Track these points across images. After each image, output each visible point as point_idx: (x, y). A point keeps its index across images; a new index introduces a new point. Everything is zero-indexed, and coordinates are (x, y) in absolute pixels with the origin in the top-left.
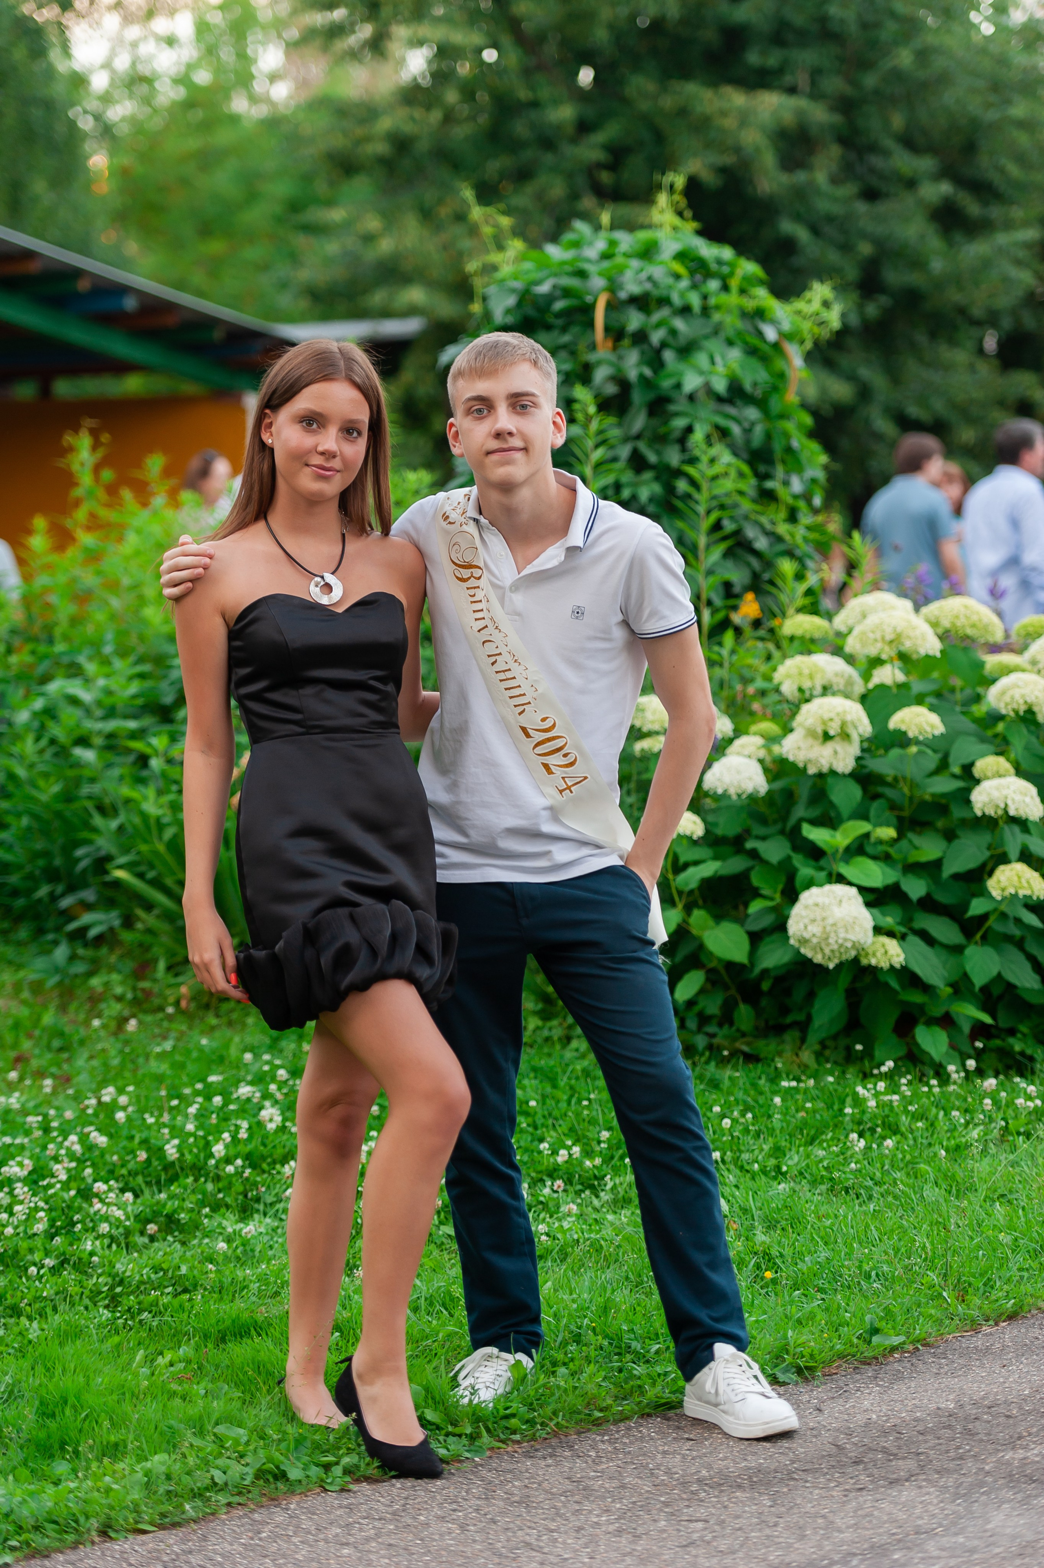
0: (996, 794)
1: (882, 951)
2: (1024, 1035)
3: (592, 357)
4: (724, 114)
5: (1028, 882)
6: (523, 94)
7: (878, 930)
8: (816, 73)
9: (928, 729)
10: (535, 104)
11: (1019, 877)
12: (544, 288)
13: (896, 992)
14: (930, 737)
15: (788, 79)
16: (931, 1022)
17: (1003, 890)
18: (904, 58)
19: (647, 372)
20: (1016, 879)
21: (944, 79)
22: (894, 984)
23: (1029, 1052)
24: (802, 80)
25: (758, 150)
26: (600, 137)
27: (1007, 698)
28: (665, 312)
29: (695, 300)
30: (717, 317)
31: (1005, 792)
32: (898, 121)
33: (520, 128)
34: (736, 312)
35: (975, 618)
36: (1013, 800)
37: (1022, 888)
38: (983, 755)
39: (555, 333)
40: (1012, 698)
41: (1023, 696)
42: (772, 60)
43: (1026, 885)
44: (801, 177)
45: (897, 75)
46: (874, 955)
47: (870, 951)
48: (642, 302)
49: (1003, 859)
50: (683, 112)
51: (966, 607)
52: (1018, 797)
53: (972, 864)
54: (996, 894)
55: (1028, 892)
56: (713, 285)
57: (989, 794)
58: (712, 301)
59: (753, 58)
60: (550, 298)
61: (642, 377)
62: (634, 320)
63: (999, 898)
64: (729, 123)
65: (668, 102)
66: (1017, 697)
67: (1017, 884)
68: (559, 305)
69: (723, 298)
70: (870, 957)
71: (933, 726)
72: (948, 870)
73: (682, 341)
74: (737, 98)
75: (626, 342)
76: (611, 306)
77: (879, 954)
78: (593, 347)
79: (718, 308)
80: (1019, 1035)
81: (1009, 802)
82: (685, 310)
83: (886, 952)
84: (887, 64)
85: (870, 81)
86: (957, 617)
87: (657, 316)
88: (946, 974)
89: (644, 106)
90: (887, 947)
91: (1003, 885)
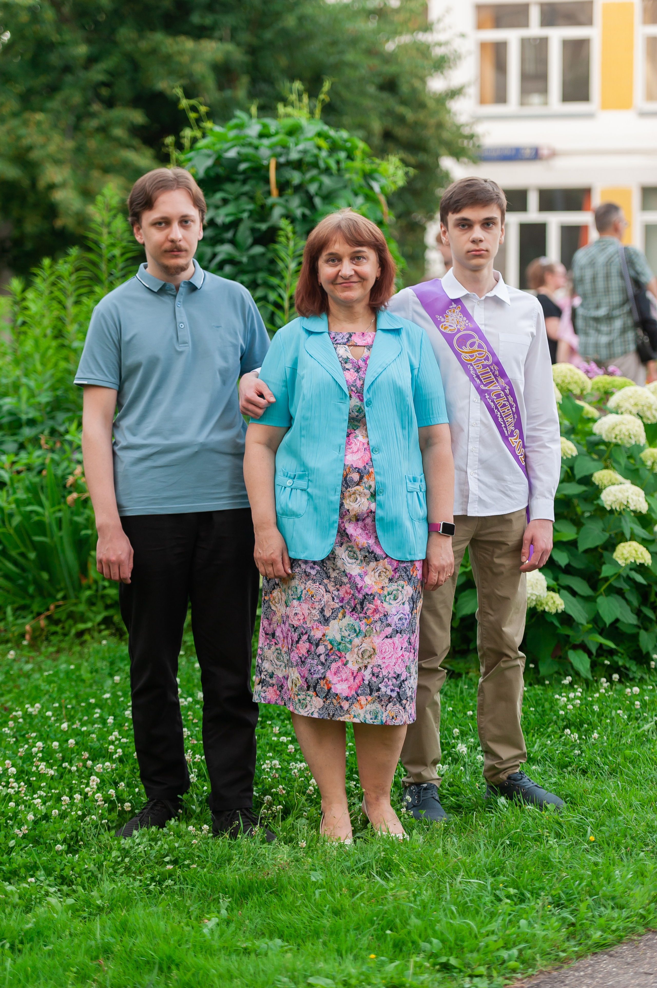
0: (620, 496)
1: (552, 601)
2: (622, 654)
3: (270, 201)
4: (181, 53)
5: (641, 554)
6: (55, 37)
7: (549, 588)
8: (234, 30)
9: (569, 452)
10: (63, 44)
11: (636, 551)
12: (232, 154)
13: (556, 627)
14: (569, 457)
15: (217, 34)
16: (575, 647)
17: (626, 560)
18: (290, 21)
19: (307, 212)
20: (634, 552)
21: (309, 37)
22: (557, 623)
23: (628, 665)
24: (225, 32)
25: (203, 77)
26: (103, 66)
27: (617, 432)
28: (314, 172)
29: (332, 164)
30: (347, 176)
31: (626, 494)
32: (284, 61)
33: (54, 59)
34: (361, 173)
35: (576, 377)
36: (632, 499)
37: (639, 558)
38: (598, 470)
39: (238, 184)
40: (620, 431)
41: (628, 430)
42: (208, 20)
43: (640, 556)
44: (228, 93)
45: (284, 33)
46: (547, 604)
47: (544, 602)
48: (298, 165)
49: (621, 538)
50: (154, 51)
51: (570, 370)
52: (635, 498)
53: (599, 542)
54: (621, 562)
55: (642, 561)
56: (342, 155)
57: (615, 495)
58: (343, 165)
59: (196, 19)
60: (236, 162)
61: (304, 216)
62: (296, 177)
63: (623, 565)
64: (185, 59)
65: (144, 45)
66: (624, 430)
67: (635, 555)
68: (243, 166)
69: (350, 164)
70: (544, 606)
71: (571, 450)
72: (582, 547)
73: (325, 191)
74: (189, 44)
75: (290, 191)
76: (279, 166)
77: (550, 604)
78: (269, 193)
79: (347, 170)
80: (619, 655)
81: (630, 501)
82: (327, 171)
83: (554, 602)
84: (280, 25)
85: (268, 35)
86: (565, 376)
87: (308, 175)
88: (587, 616)
89: (128, 47)
90: (555, 599)
91: (626, 556)
